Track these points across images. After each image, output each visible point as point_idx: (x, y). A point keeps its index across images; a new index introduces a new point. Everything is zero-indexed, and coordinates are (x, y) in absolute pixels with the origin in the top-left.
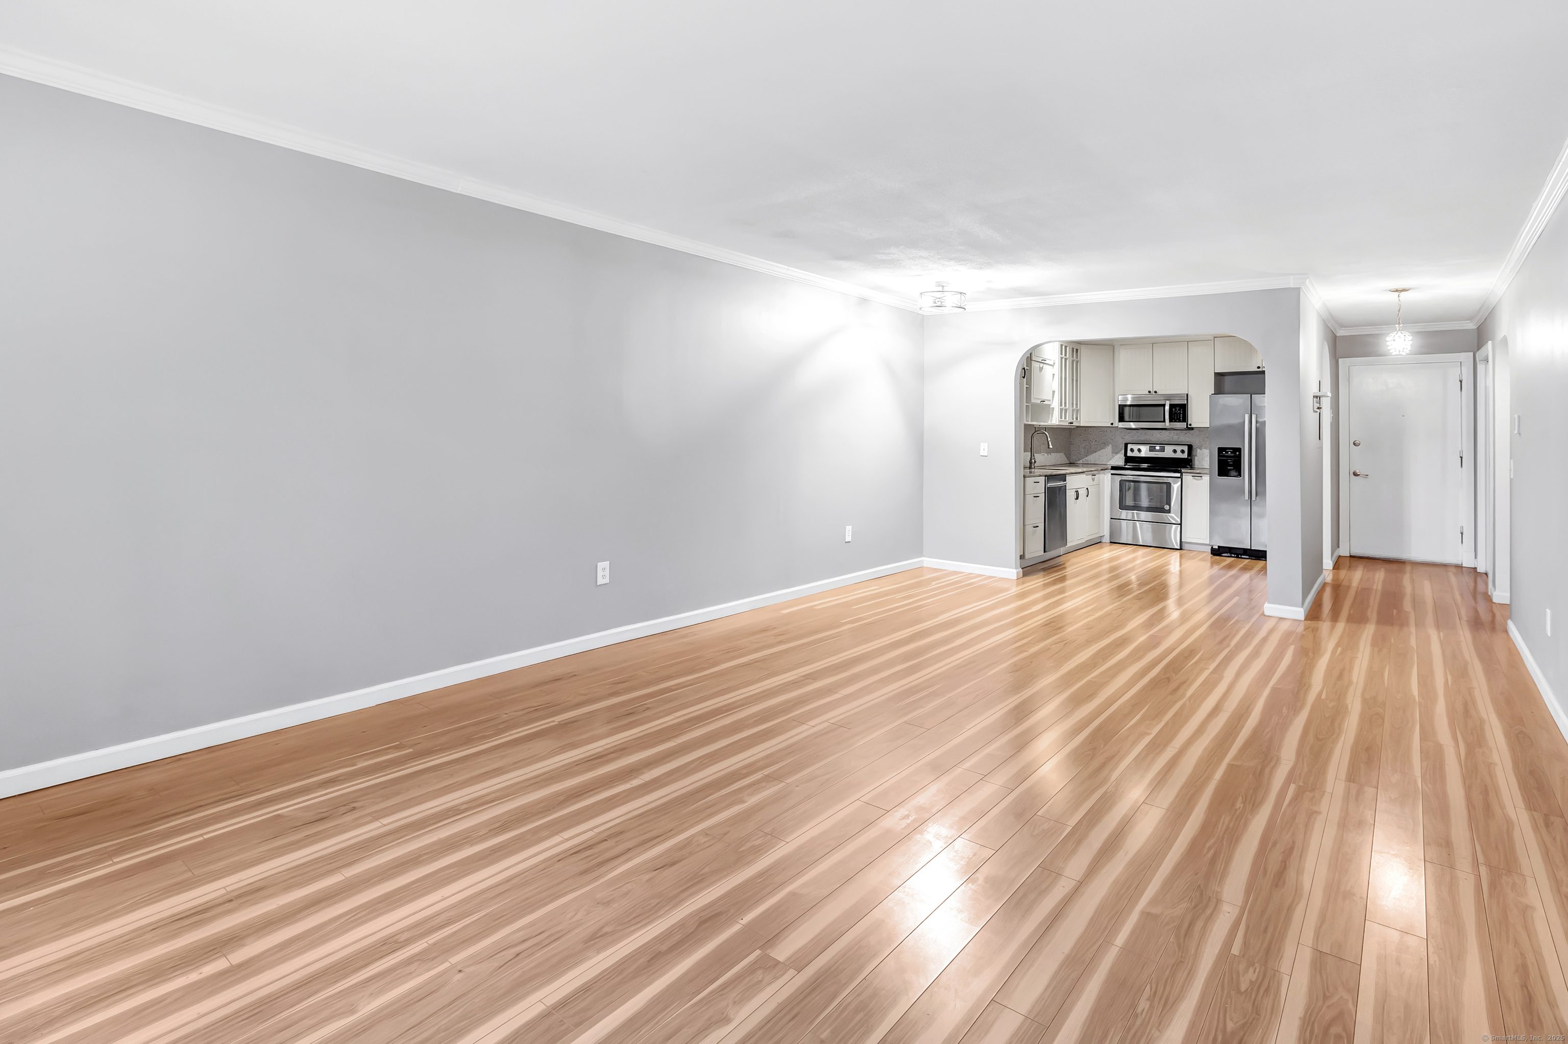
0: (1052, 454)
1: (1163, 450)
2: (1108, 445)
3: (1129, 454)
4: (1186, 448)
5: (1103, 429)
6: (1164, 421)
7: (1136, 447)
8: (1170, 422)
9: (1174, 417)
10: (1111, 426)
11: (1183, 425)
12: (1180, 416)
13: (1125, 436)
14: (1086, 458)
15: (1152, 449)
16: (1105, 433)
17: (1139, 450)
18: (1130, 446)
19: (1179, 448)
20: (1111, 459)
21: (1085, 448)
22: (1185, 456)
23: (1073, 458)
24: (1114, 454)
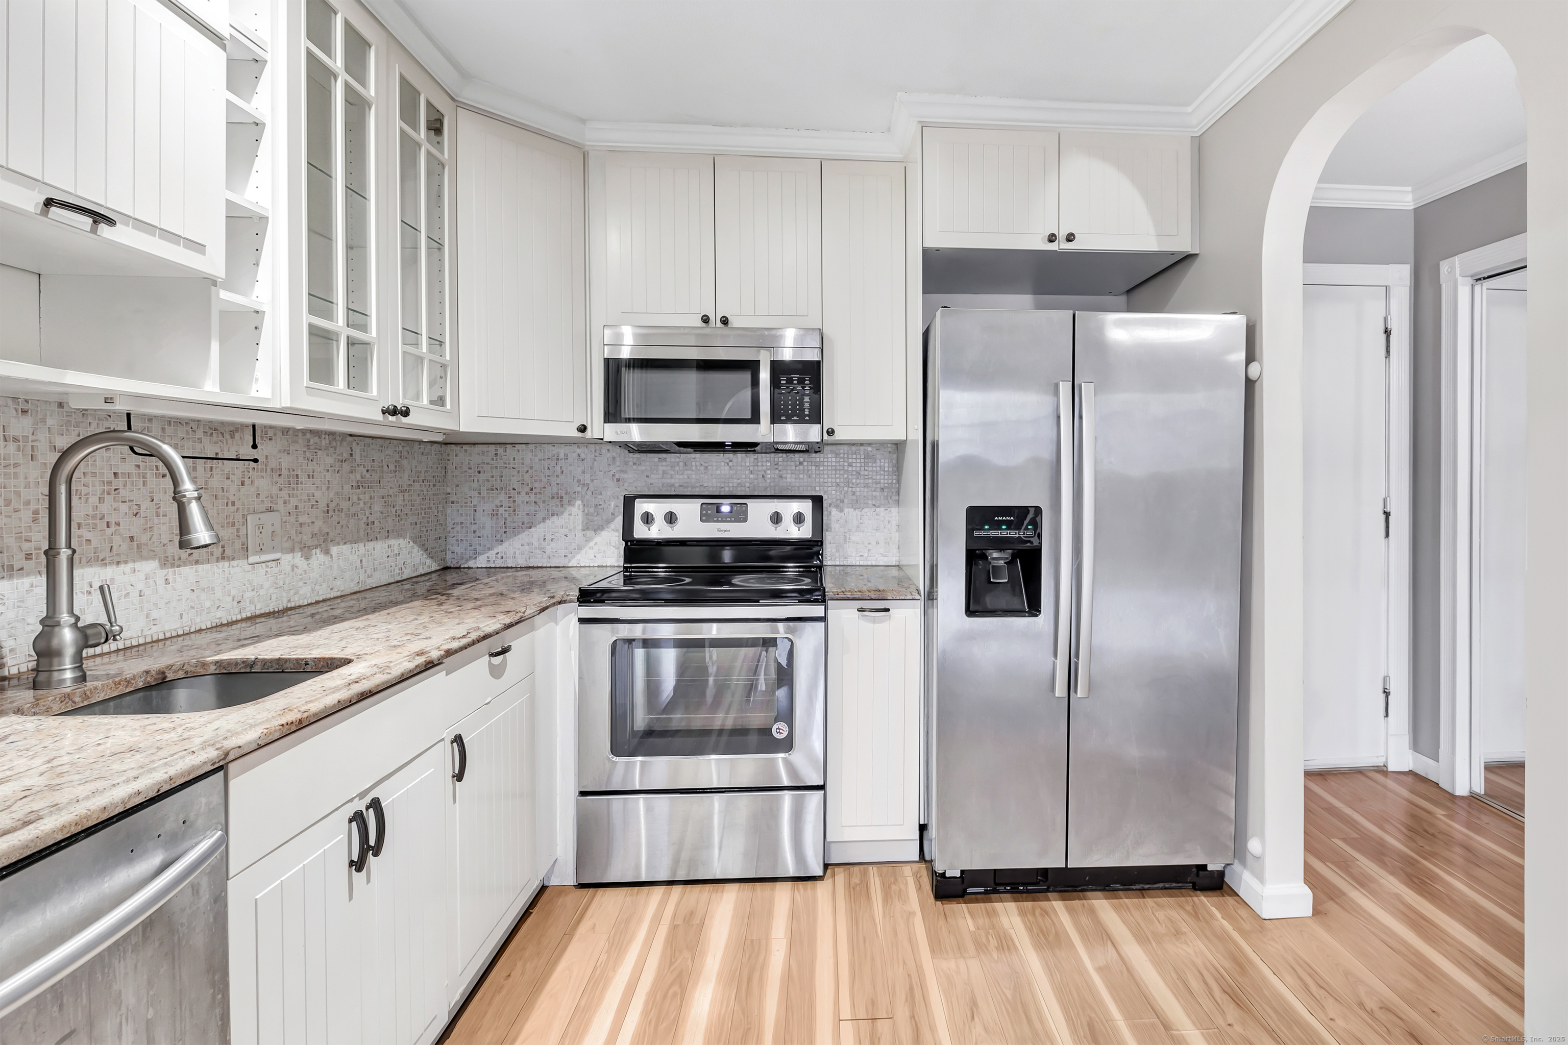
0: (334, 550)
1: (740, 516)
2: (570, 503)
3: (641, 532)
4: (806, 507)
5: (555, 450)
6: (755, 418)
7: (657, 508)
8: (773, 421)
9: (786, 405)
10: (580, 435)
11: (813, 433)
12: (802, 400)
13: (625, 472)
14: (500, 549)
15: (710, 514)
16: (560, 463)
17: (671, 518)
18: (642, 507)
19: (790, 508)
20: (580, 548)
21: (494, 514)
22: (804, 532)
23: (455, 553)
24: (589, 533)
